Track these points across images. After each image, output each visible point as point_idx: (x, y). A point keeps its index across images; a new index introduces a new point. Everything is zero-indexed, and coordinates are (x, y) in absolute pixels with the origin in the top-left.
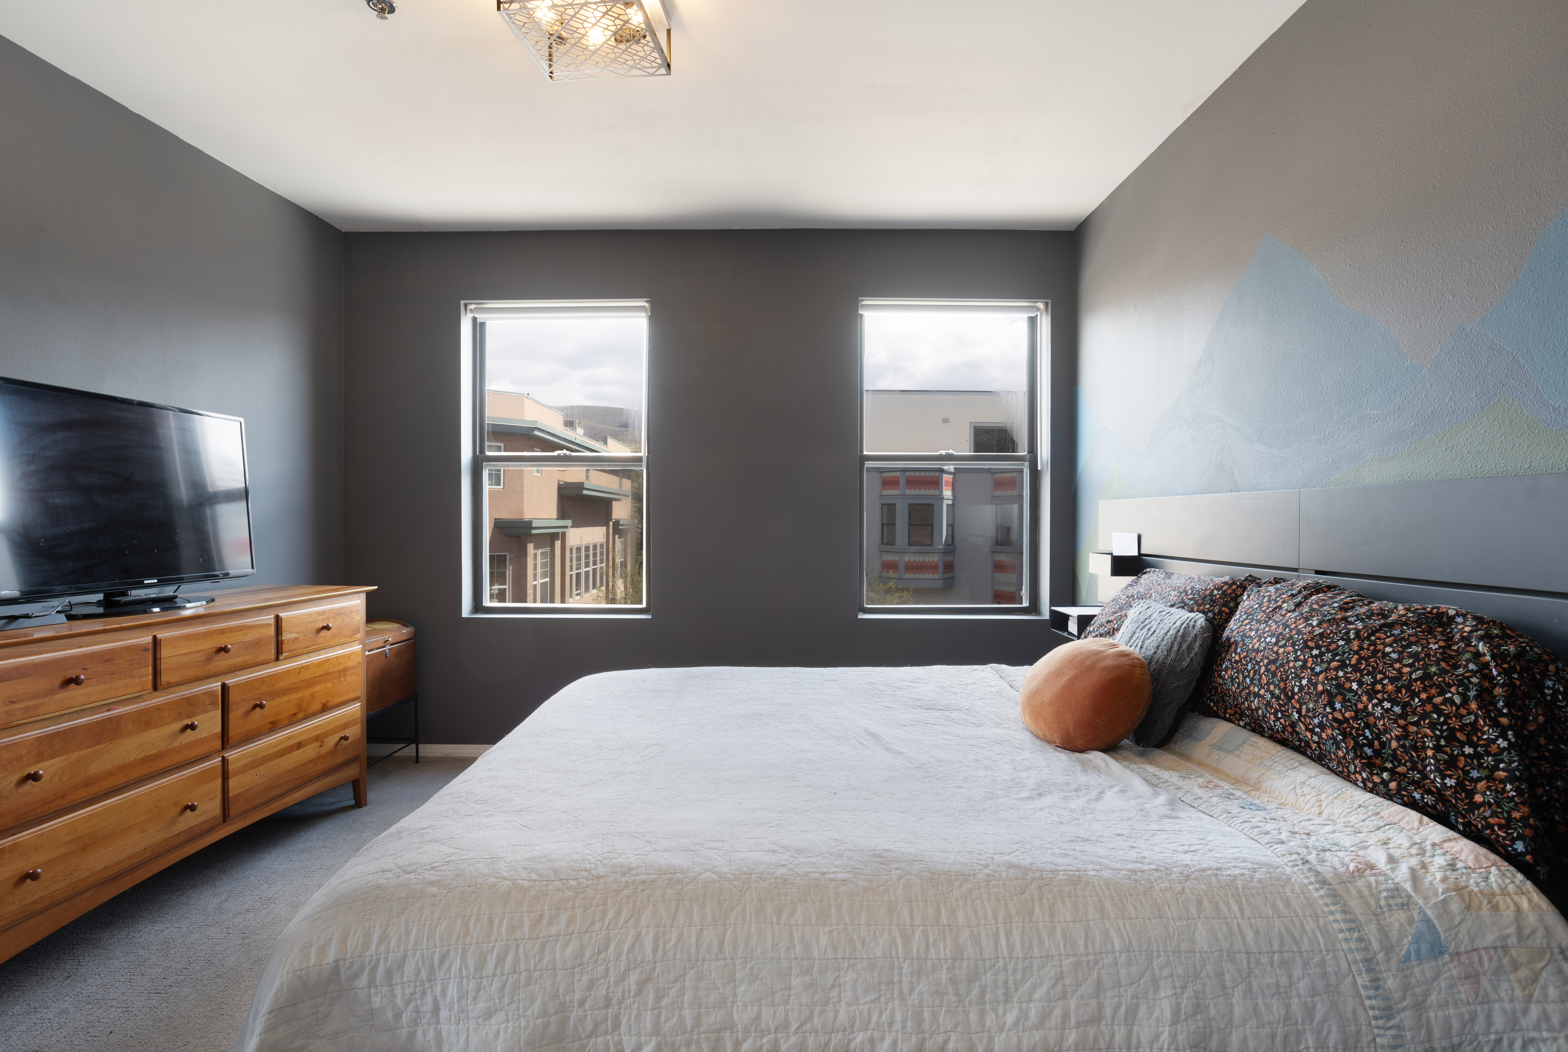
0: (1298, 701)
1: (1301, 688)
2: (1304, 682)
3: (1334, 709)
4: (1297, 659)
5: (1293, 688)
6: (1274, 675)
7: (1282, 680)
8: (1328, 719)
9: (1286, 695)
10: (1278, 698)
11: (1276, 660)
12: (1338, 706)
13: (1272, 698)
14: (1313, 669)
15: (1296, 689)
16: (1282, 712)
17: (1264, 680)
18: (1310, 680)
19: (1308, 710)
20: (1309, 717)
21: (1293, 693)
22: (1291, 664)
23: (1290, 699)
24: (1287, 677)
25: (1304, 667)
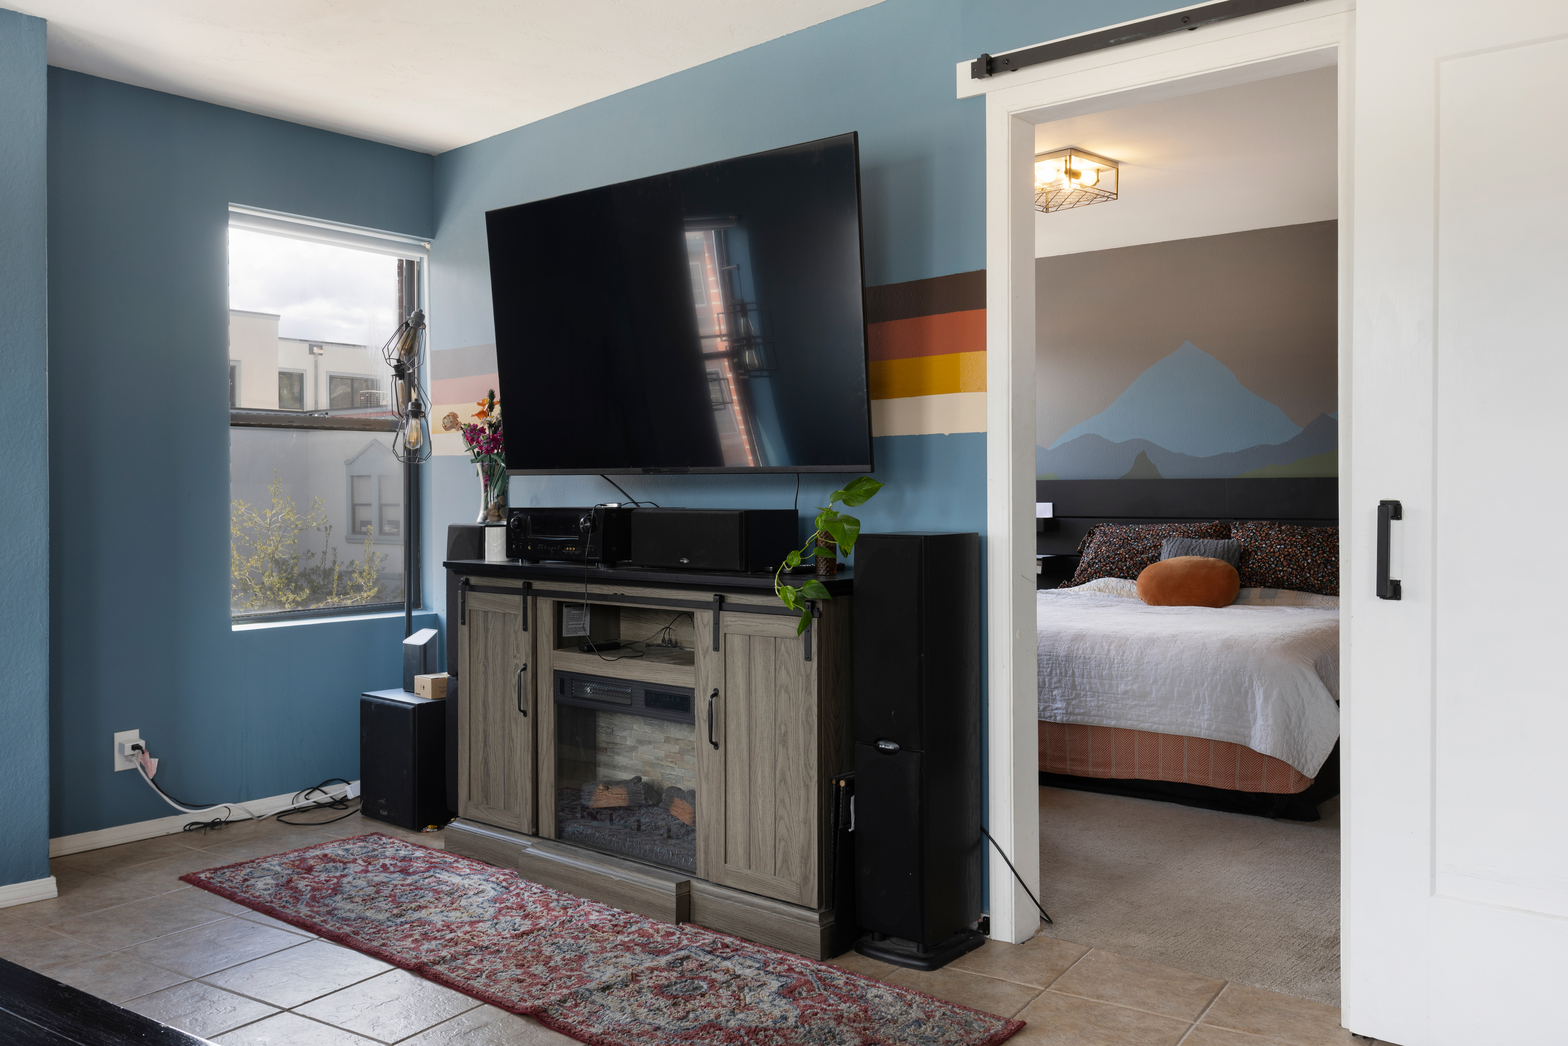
0: (1307, 569)
1: (1308, 564)
2: (1309, 561)
3: (1328, 569)
4: (1301, 552)
5: (1303, 564)
6: (1291, 560)
7: (1296, 562)
8: (1326, 573)
9: (1301, 567)
10: (1296, 570)
11: (1289, 555)
12: (1329, 567)
13: (1292, 570)
14: (1312, 555)
15: (1306, 565)
16: (1300, 575)
17: (1285, 563)
18: (1312, 560)
19: (1314, 572)
20: (1315, 574)
21: (1304, 566)
22: (1299, 555)
23: (1303, 569)
24: (1299, 560)
25: (1307, 555)
